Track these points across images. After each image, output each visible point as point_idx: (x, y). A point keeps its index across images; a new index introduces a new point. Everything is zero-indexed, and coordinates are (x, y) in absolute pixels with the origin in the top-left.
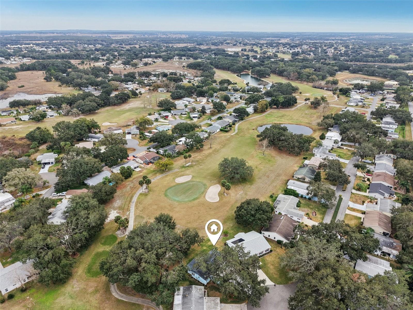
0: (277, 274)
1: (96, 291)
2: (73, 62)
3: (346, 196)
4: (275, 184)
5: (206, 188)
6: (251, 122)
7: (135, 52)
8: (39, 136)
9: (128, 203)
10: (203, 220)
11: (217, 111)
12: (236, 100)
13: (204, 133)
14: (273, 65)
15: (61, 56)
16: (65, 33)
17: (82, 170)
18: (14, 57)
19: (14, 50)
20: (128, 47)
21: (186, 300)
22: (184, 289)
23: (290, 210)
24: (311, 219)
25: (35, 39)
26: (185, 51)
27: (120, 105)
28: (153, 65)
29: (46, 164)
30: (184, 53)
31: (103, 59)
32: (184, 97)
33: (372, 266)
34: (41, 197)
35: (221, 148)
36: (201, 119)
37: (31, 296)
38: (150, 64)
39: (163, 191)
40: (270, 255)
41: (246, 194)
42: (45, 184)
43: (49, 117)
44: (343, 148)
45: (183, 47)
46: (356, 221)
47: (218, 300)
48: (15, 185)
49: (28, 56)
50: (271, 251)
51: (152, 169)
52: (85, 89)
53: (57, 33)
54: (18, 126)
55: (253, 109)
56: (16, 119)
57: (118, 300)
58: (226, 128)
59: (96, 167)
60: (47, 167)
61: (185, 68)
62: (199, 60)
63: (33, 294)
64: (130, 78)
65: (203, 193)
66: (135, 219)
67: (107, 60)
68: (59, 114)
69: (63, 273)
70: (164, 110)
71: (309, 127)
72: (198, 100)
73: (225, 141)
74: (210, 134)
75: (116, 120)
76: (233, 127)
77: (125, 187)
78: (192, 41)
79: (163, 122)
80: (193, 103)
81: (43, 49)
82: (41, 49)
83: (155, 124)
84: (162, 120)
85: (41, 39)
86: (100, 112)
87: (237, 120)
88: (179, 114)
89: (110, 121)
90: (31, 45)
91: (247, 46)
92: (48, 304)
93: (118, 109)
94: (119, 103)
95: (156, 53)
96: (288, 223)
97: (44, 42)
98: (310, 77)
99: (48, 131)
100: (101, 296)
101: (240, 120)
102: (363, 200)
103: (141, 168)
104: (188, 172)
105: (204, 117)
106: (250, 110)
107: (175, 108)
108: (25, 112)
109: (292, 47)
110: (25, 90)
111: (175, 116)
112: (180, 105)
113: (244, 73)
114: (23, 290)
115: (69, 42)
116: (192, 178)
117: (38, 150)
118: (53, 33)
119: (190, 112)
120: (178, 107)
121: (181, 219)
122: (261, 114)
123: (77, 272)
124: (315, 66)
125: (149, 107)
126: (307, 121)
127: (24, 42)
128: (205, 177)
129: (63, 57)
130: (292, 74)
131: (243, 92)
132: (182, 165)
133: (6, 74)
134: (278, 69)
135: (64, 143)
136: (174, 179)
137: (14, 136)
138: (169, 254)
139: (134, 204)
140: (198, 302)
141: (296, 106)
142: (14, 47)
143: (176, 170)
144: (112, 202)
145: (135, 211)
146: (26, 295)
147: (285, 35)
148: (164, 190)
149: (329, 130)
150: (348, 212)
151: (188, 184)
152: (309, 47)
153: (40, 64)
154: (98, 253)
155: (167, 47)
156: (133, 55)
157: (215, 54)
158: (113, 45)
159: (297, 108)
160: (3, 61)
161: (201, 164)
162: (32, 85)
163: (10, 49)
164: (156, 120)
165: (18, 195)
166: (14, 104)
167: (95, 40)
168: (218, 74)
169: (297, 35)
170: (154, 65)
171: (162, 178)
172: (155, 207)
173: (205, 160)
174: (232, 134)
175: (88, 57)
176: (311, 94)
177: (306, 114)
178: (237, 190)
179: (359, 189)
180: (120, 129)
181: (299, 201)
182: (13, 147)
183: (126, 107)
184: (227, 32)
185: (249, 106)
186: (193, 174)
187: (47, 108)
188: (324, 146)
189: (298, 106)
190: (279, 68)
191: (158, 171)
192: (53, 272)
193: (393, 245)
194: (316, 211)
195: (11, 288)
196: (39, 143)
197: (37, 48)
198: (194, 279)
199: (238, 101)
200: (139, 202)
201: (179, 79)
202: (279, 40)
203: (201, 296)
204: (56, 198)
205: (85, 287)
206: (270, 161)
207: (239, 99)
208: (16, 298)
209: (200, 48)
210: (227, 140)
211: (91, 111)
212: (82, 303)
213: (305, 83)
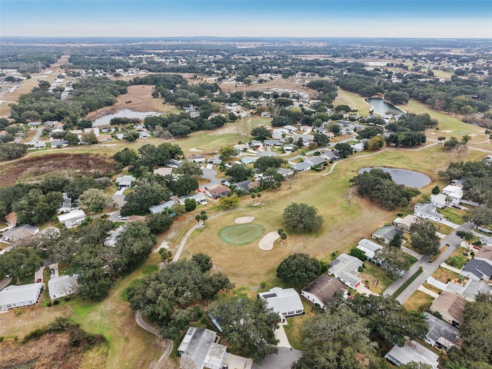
0: (299, 339)
1: (124, 314)
2: (186, 76)
3: (428, 269)
4: (345, 241)
5: (264, 234)
6: (355, 162)
7: (254, 66)
8: (124, 157)
9: (181, 236)
10: (246, 267)
11: (316, 145)
12: (348, 132)
13: (289, 170)
14: (416, 89)
15: (176, 69)
16: (190, 41)
17: (147, 197)
18: (132, 69)
19: (135, 60)
20: (249, 59)
21: (194, 341)
22: (197, 331)
23: (346, 273)
24: (368, 288)
25: (159, 47)
26: (313, 65)
27: (215, 130)
28: (269, 83)
29: (123, 186)
30: (310, 68)
31: (218, 74)
32: (286, 125)
33: (413, 355)
34: (108, 219)
35: (302, 190)
36: (296, 152)
37: (72, 306)
38: (266, 81)
39: (218, 230)
40: (301, 317)
41: (305, 247)
42: (114, 206)
43: (142, 137)
44: (461, 208)
45: (312, 61)
46: (426, 300)
47: (225, 349)
48: (88, 204)
49: (145, 67)
50: (304, 313)
51: (218, 205)
52: (186, 108)
53: (182, 41)
54: (112, 145)
55: (363, 145)
56: (112, 137)
57: (138, 327)
58: (318, 167)
59: (162, 196)
60: (123, 189)
61: (305, 87)
62: (326, 78)
63: (73, 305)
64: (236, 98)
65: (258, 238)
66: (182, 253)
67: (221, 74)
68: (152, 135)
69: (99, 292)
70: (257, 139)
71: (429, 176)
72: (302, 129)
73: (311, 182)
74: (296, 172)
75: (203, 146)
76: (328, 166)
77: (185, 219)
78: (328, 51)
79: (251, 153)
80: (294, 133)
81: (162, 60)
82: (159, 60)
83: (241, 154)
84: (251, 151)
85: (164, 48)
86: (192, 137)
87: (337, 157)
88: (272, 145)
89: (198, 148)
90: (153, 55)
91: (398, 59)
92: (82, 316)
93: (211, 133)
94: (214, 128)
95: (279, 66)
96: (334, 287)
97: (166, 51)
98: (463, 108)
99: (134, 152)
100: (126, 319)
101: (341, 158)
102: (449, 277)
103: (208, 201)
104: (252, 213)
105: (300, 150)
106: (359, 146)
107: (271, 137)
108: (123, 130)
109: (461, 62)
110: (131, 107)
111: (267, 147)
112: (277, 134)
113: (377, 97)
114: (67, 299)
115: (190, 52)
116: (254, 220)
117: (121, 171)
118: (178, 41)
119: (286, 143)
120: (274, 136)
121: (225, 262)
122: (372, 152)
123: (113, 294)
124: (478, 92)
125: (242, 134)
126: (428, 168)
127: (147, 51)
128: (268, 221)
129: (179, 70)
130: (437, 101)
131: (363, 122)
132: (249, 204)
133: (118, 88)
134: (421, 94)
135: (143, 167)
136: (235, 218)
137: (106, 154)
138: (188, 294)
139: (187, 238)
140: (204, 345)
141: (423, 146)
142: (136, 58)
143: (241, 209)
144: (167, 233)
145: (185, 245)
146: (68, 304)
147: (461, 43)
148: (220, 229)
149: (453, 182)
150: (422, 288)
151: (246, 226)
152: (487, 62)
153: (153, 78)
154: (136, 280)
155: (294, 59)
156: (251, 70)
157: (349, 71)
158: (235, 56)
159: (424, 149)
160: (120, 73)
161: (270, 206)
162: (139, 101)
163: (131, 59)
164: (245, 150)
165: (91, 213)
166: (115, 122)
167: (217, 50)
168: (342, 96)
169: (479, 44)
170: (271, 82)
171: (224, 215)
172: (204, 245)
173: (277, 202)
174: (324, 175)
175: (203, 71)
176: (455, 130)
177: (432, 158)
178: (297, 241)
179: (452, 263)
180: (203, 157)
181: (363, 266)
182: (102, 166)
183: (220, 132)
184: (380, 39)
185: (361, 141)
186: (257, 216)
187: (143, 127)
188: (433, 203)
189: (427, 146)
190: (423, 92)
191: (222, 208)
192: (91, 289)
193: (455, 337)
194: (379, 280)
195: (58, 296)
196: (124, 164)
197: (157, 59)
198: (213, 323)
199: (349, 134)
200: (192, 237)
201: (288, 102)
202: (449, 50)
203: (209, 340)
204: (120, 221)
205: (116, 308)
206: (353, 212)
207: (352, 131)
208: (60, 305)
209: (332, 62)
210: (314, 181)
211: (183, 135)
212: (109, 322)
213: (454, 115)
